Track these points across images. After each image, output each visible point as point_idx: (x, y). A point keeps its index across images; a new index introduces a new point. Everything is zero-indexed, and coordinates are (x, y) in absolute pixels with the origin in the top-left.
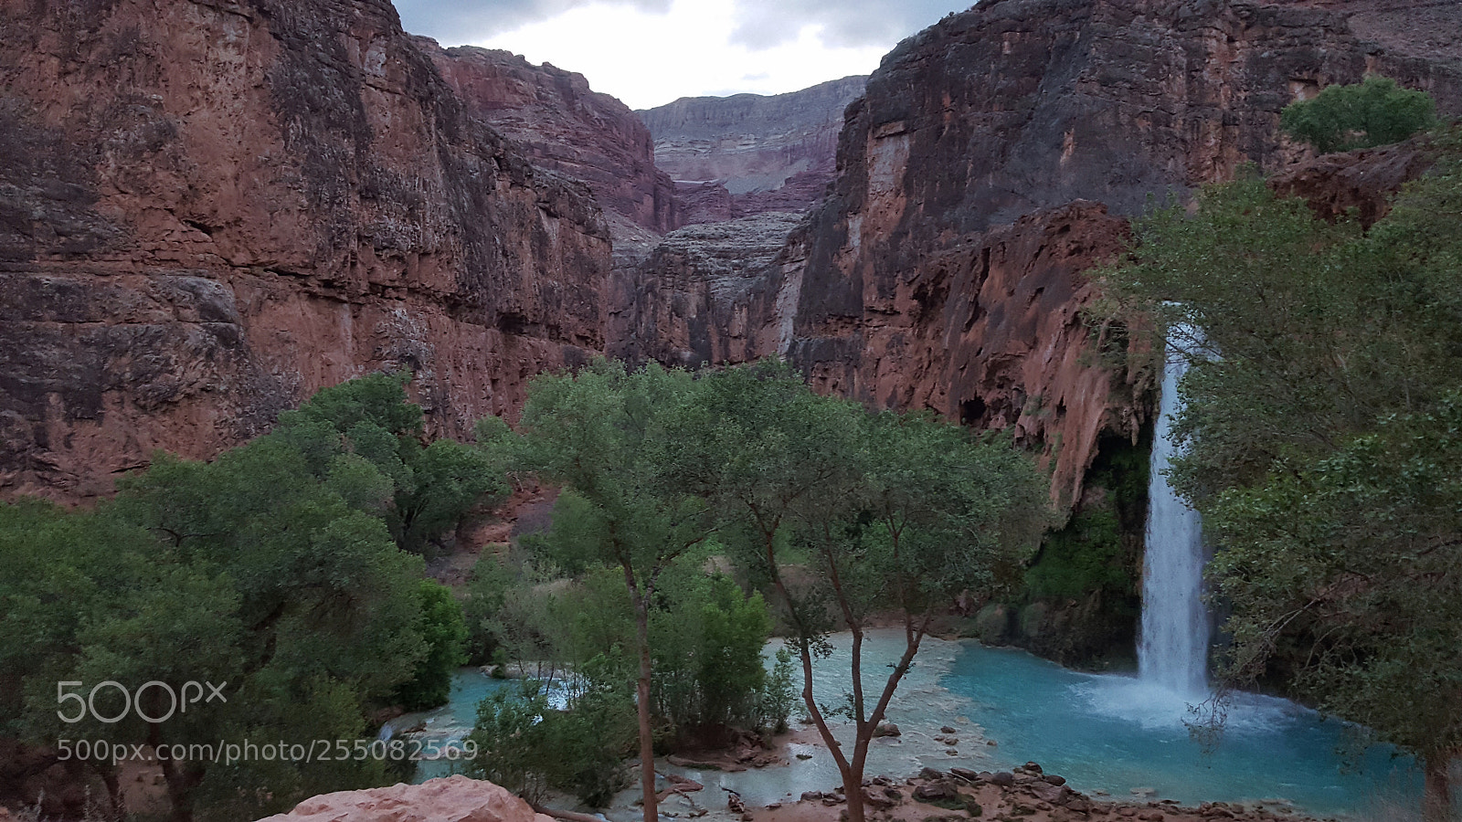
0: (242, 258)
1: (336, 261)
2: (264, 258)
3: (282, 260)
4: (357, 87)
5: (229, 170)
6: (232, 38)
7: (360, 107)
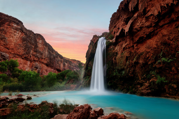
0: (13, 53)
1: (27, 56)
2: (16, 53)
3: (18, 54)
4: (37, 43)
5: (13, 44)
6: (18, 33)
7: (37, 44)
